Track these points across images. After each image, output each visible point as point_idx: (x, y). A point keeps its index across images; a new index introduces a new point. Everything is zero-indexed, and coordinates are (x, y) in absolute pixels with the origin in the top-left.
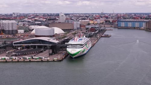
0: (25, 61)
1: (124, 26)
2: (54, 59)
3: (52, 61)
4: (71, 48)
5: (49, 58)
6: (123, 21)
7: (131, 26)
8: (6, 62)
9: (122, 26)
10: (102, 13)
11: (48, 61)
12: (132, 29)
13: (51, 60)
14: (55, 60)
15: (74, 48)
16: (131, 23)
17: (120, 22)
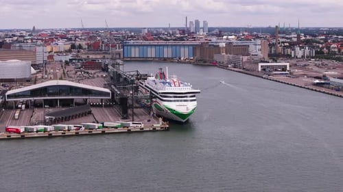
0: (94, 132)
1: (137, 56)
2: (155, 125)
3: (150, 131)
4: (175, 101)
5: (143, 126)
6: (135, 46)
7: (153, 56)
8: (50, 136)
9: (133, 56)
10: (34, 28)
11: (142, 131)
12: (156, 61)
13: (148, 129)
14: (157, 129)
15: (181, 101)
16: (153, 49)
17: (129, 47)
